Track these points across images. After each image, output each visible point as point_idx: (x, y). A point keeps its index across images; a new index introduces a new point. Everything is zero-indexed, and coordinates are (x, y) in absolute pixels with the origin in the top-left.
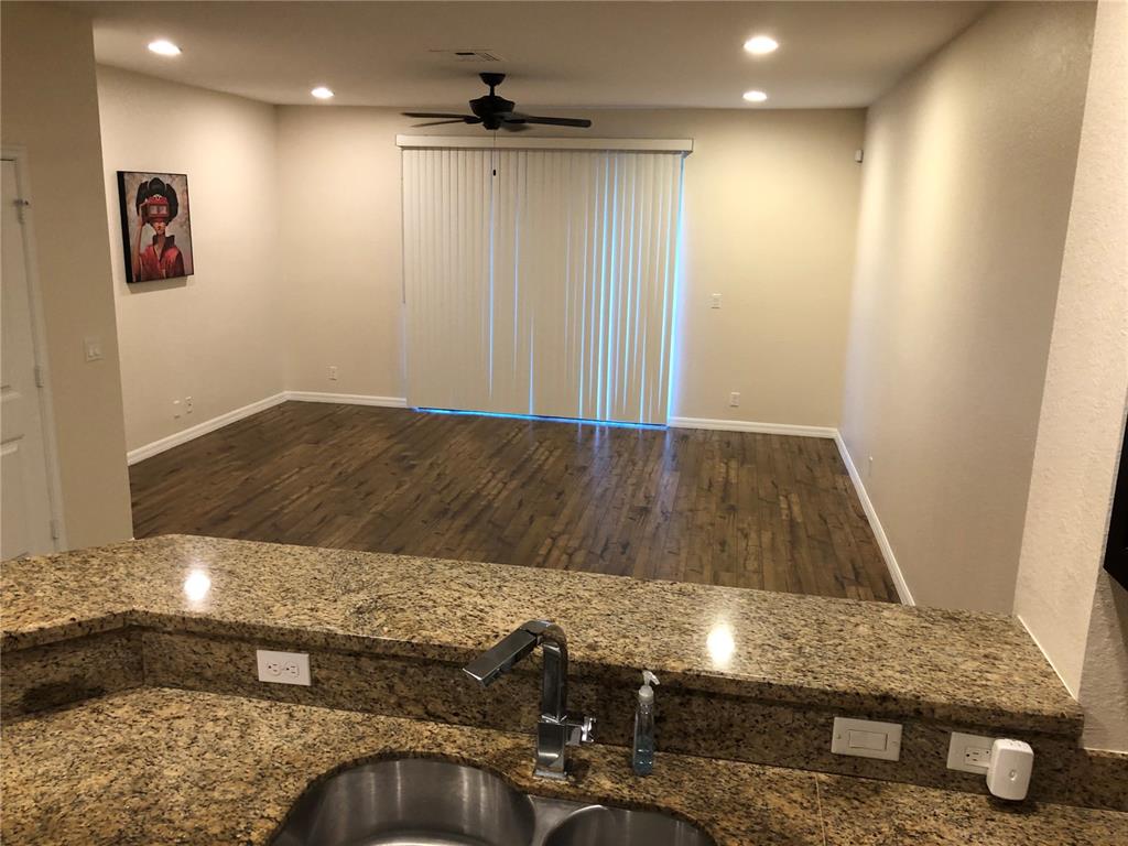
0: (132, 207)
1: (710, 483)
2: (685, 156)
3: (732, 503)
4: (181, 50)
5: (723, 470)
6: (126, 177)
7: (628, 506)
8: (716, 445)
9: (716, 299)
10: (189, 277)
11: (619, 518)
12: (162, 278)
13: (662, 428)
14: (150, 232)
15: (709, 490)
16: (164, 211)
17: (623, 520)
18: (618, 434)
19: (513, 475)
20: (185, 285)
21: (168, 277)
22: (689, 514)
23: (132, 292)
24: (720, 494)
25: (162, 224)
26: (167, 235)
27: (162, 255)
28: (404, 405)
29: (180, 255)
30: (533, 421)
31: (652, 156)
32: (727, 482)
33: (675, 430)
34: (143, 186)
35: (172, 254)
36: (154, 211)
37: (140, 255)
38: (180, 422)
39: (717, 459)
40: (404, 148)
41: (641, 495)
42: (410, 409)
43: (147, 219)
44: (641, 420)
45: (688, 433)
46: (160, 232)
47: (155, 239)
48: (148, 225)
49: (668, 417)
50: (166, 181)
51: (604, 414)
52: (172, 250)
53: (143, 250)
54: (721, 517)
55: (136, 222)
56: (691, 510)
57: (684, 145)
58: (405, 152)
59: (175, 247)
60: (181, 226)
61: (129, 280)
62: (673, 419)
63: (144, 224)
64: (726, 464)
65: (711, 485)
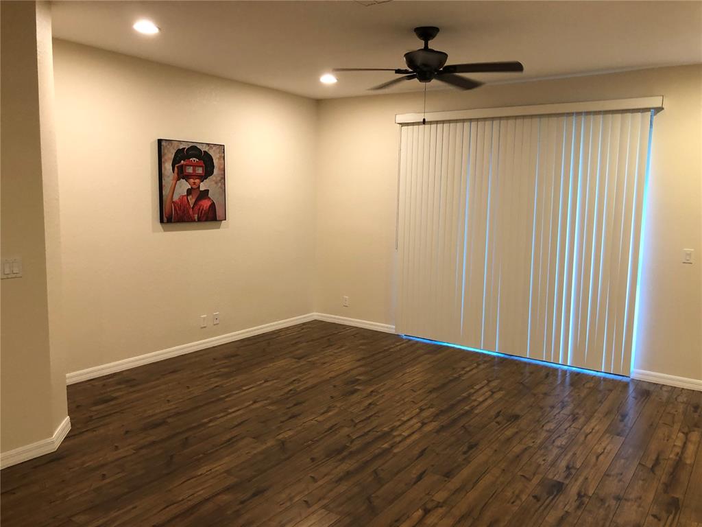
0: (168, 166)
1: (657, 460)
2: (655, 114)
3: (679, 495)
4: (160, 29)
5: (679, 443)
6: (163, 143)
7: (541, 476)
8: (681, 408)
9: (689, 255)
10: (223, 222)
11: (521, 492)
12: (193, 221)
13: (625, 379)
14: (184, 186)
15: (652, 469)
16: (200, 171)
17: (524, 497)
18: (578, 379)
19: (436, 416)
20: (219, 228)
21: (200, 220)
22: (613, 502)
23: (165, 231)
24: (664, 479)
25: (197, 181)
26: (202, 188)
27: (195, 204)
28: (393, 332)
29: (213, 205)
30: (498, 357)
31: (619, 116)
32: (679, 463)
33: (638, 383)
34: (179, 152)
35: (205, 204)
36: (190, 170)
37: (173, 202)
38: (204, 332)
39: (677, 427)
40: (403, 124)
41: (563, 464)
42: (398, 335)
43: (182, 174)
44: (602, 369)
45: (652, 388)
46: (194, 187)
47: (189, 192)
48: (183, 181)
49: (632, 369)
50: (204, 148)
51: (566, 359)
52: (206, 201)
53: (176, 198)
54: (655, 516)
55: (171, 178)
56: (618, 498)
57: (655, 102)
58: (404, 128)
59: (210, 198)
60: (216, 183)
61: (162, 221)
62: (636, 371)
63: (178, 179)
64: (686, 434)
65: (657, 462)
